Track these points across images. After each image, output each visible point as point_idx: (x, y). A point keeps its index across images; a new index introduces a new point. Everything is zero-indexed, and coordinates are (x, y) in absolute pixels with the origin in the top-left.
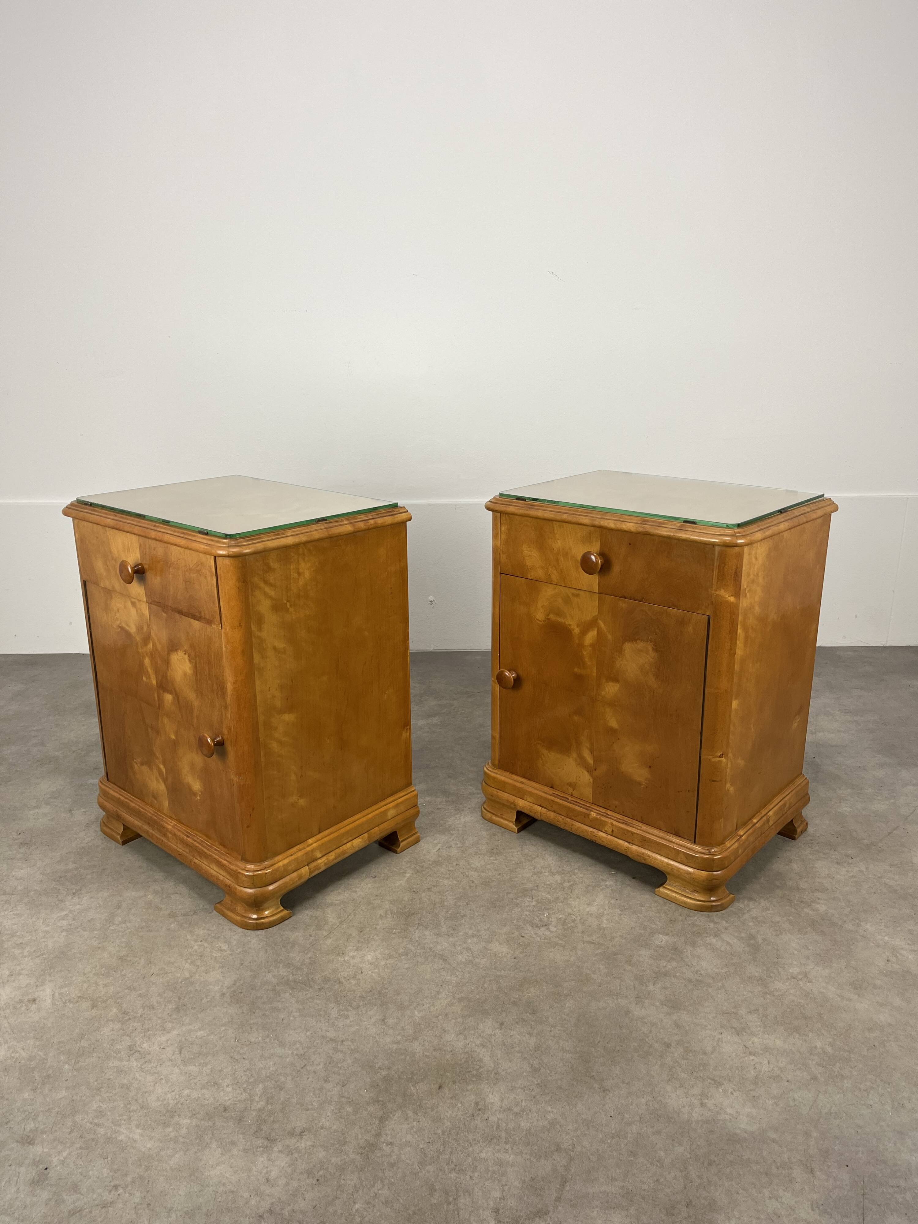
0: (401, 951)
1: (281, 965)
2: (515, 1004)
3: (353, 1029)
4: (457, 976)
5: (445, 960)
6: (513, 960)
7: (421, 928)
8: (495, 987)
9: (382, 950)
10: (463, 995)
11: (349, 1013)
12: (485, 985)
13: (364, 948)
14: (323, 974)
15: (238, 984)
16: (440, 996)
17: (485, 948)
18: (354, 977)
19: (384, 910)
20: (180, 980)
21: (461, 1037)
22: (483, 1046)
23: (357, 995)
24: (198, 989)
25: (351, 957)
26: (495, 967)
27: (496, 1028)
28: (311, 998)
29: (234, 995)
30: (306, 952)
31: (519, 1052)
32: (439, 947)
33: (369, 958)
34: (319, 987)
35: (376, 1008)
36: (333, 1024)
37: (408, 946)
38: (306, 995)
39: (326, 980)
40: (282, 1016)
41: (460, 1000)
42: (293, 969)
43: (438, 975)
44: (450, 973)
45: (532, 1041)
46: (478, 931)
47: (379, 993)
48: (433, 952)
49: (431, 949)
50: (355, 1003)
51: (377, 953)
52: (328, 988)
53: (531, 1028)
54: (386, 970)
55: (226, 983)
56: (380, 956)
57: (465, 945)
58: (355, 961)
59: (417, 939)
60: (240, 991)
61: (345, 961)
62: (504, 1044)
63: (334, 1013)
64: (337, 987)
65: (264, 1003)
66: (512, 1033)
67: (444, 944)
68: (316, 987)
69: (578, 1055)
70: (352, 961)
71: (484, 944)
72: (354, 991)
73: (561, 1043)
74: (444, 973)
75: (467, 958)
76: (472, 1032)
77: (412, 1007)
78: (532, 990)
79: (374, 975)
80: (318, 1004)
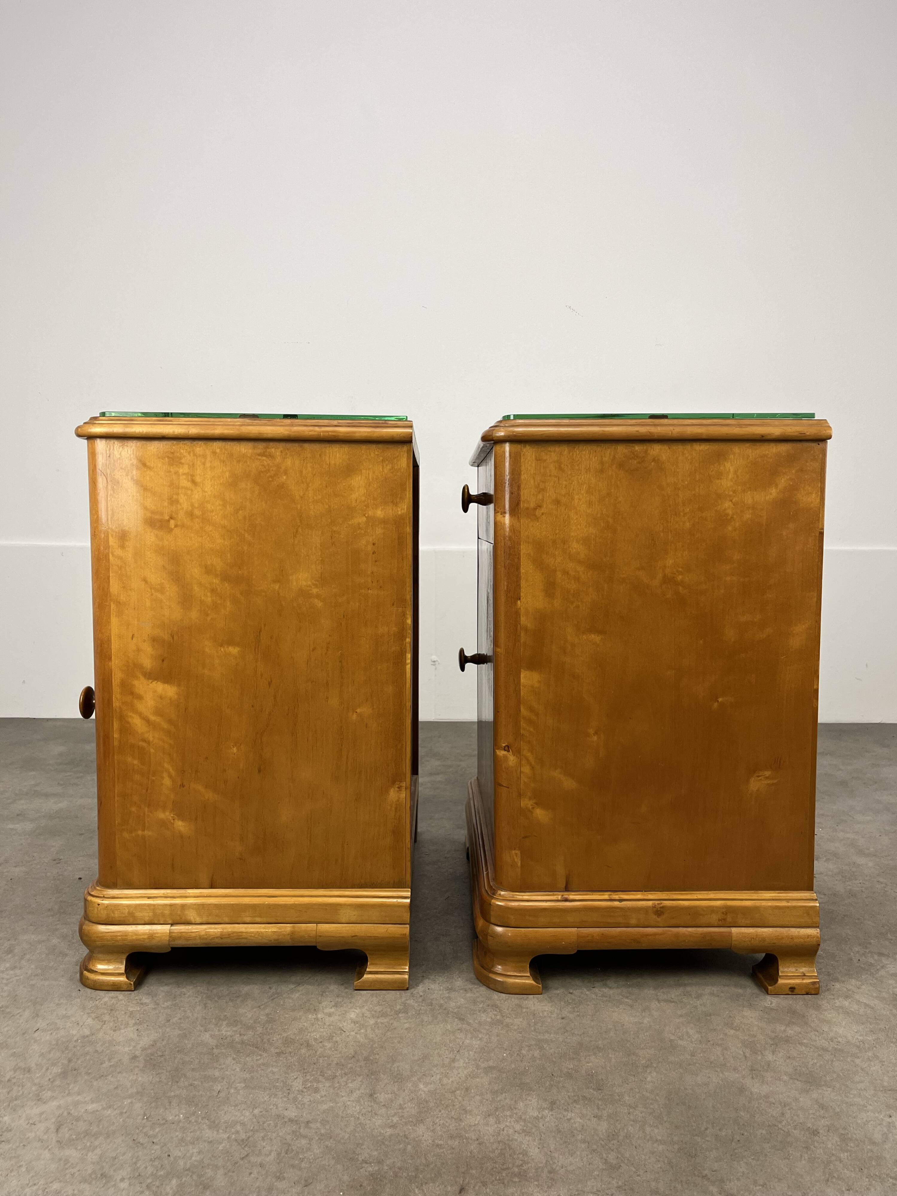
1: (225, 1023)
2: (569, 1076)
3: (325, 1107)
4: (480, 1039)
5: (461, 1019)
6: (560, 1021)
8: (537, 1053)
9: (371, 1006)
10: (491, 1063)
11: (320, 1086)
12: (523, 1052)
13: (345, 1003)
14: (285, 1035)
15: (160, 1044)
16: (456, 1064)
18: (330, 1038)
20: (75, 1038)
21: (492, 1120)
22: (526, 1132)
23: (332, 1061)
25: (326, 1014)
26: (535, 1030)
27: (544, 1109)
28: (264, 1064)
30: (262, 1007)
31: (584, 1141)
32: (452, 1004)
33: (353, 1015)
34: (277, 1051)
35: (360, 1079)
36: (295, 1099)
37: (408, 1002)
38: (257, 1060)
39: (288, 1042)
40: (219, 1088)
41: (488, 1070)
43: (453, 1038)
44: (469, 1036)
45: (603, 1127)
47: (366, 1059)
48: (445, 1009)
49: (441, 1006)
50: (330, 1072)
51: (364, 1010)
52: (290, 1053)
53: (598, 1108)
54: (377, 1031)
56: (368, 1014)
57: (489, 1002)
58: (332, 1019)
59: (421, 994)
60: (161, 1054)
61: (317, 1019)
62: (559, 1131)
63: (297, 1085)
64: (303, 1051)
66: (569, 1115)
68: (273, 1050)
69: (676, 1147)
72: (329, 1057)
73: (648, 1129)
74: (461, 1035)
75: (493, 1017)
76: (508, 1113)
77: (415, 1079)
78: (593, 1058)
79: (358, 1036)
80: (273, 1073)
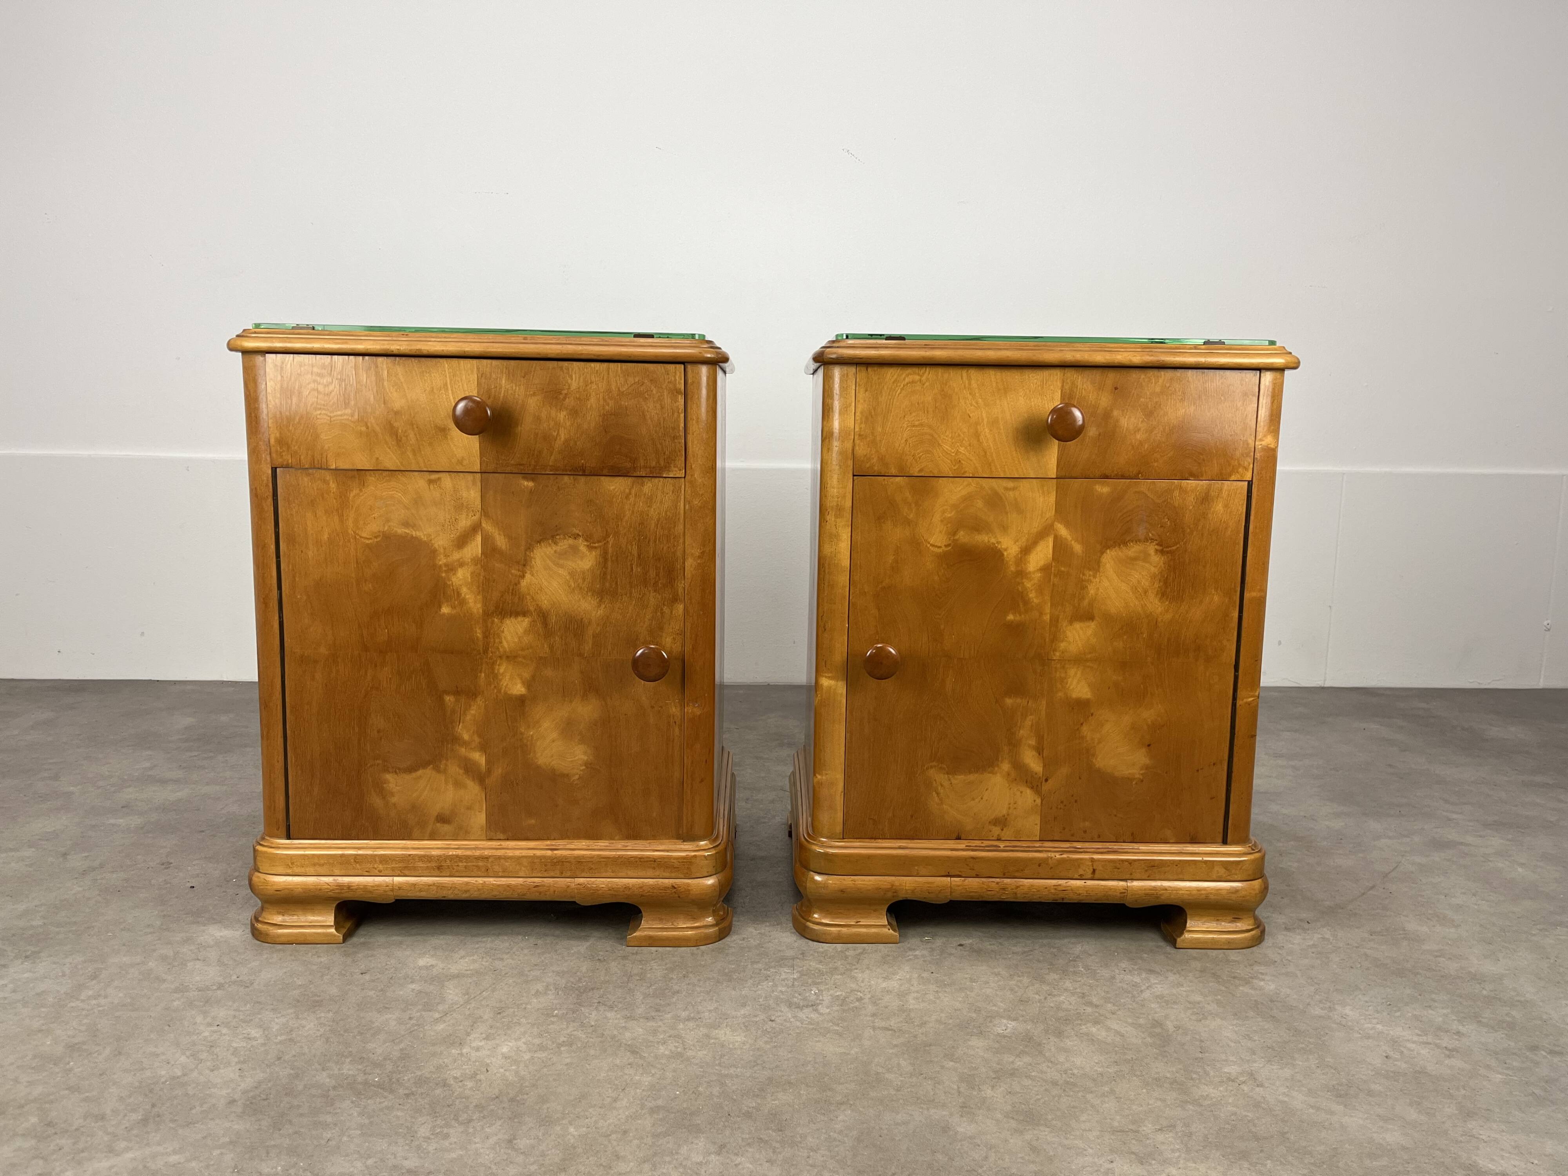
0: (562, 1039)
1: (348, 1060)
2: (749, 1116)
3: (453, 1155)
4: (653, 1076)
5: (633, 1052)
6: (752, 1053)
7: (602, 1008)
8: (716, 1091)
9: (529, 1038)
10: (659, 1103)
11: (451, 1131)
12: (700, 1089)
13: (498, 1035)
14: (419, 1073)
15: (264, 1086)
16: (618, 1105)
17: (708, 1036)
18: (473, 1077)
19: (545, 984)
20: (163, 1080)
23: (471, 1103)
24: (191, 1093)
25: (473, 1048)
26: (720, 1063)
28: (387, 1108)
29: (251, 1103)
32: (628, 1035)
33: (505, 1050)
34: (407, 1092)
35: (500, 1123)
36: (419, 1147)
37: (575, 1033)
38: (380, 1103)
39: (421, 1081)
40: (329, 1136)
41: (653, 1110)
42: (367, 1066)
43: (620, 1074)
44: (640, 1071)
46: (698, 1013)
47: (512, 1100)
48: (617, 1041)
49: (613, 1037)
50: (465, 1116)
51: (520, 1043)
52: (422, 1093)
54: (530, 1067)
55: (243, 1086)
56: (524, 1047)
57: (672, 1032)
58: (478, 1054)
59: (593, 1024)
60: (264, 1097)
61: (461, 1054)
63: (424, 1131)
64: (438, 1091)
65: (301, 1115)
66: (739, 1160)
67: (637, 1031)
68: (401, 1091)
70: (474, 1054)
71: (704, 1030)
72: (467, 1098)
74: (630, 1071)
75: (674, 1049)
77: (565, 1122)
78: (781, 1095)
79: (507, 1074)
80: (398, 1117)
